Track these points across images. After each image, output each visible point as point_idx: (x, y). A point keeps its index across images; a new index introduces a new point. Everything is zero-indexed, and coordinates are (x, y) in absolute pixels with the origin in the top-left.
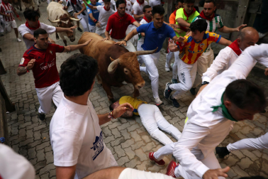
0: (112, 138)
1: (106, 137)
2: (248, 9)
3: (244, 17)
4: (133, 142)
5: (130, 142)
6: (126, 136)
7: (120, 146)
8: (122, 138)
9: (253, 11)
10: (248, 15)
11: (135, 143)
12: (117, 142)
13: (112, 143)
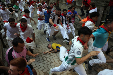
0: (47, 61)
1: (44, 61)
2: (103, 12)
3: (102, 15)
4: (55, 64)
5: (54, 63)
6: (53, 61)
7: (50, 65)
8: (51, 62)
9: (105, 14)
10: (103, 15)
11: (56, 64)
12: (49, 63)
13: (47, 63)
